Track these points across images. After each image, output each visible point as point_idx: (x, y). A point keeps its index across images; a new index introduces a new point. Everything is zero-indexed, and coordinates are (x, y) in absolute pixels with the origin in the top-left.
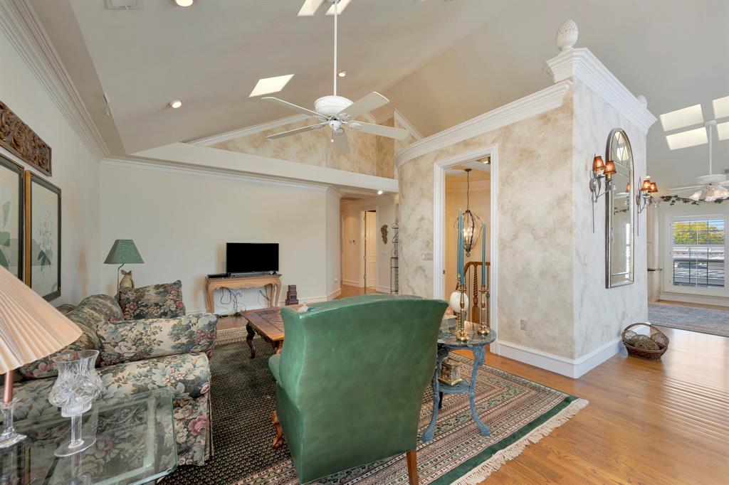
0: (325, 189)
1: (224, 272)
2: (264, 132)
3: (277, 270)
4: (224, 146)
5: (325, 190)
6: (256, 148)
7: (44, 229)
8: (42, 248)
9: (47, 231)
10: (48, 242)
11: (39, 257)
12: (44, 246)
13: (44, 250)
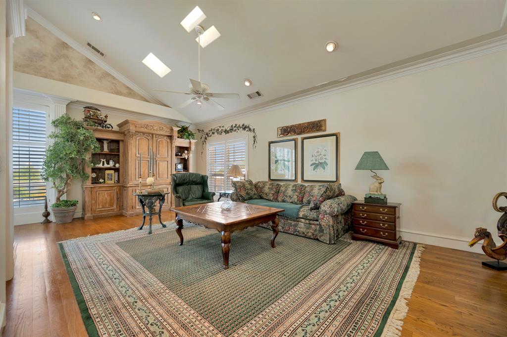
7: (316, 154)
8: (314, 162)
9: (320, 155)
10: (321, 159)
11: (311, 165)
12: (316, 160)
13: (317, 162)
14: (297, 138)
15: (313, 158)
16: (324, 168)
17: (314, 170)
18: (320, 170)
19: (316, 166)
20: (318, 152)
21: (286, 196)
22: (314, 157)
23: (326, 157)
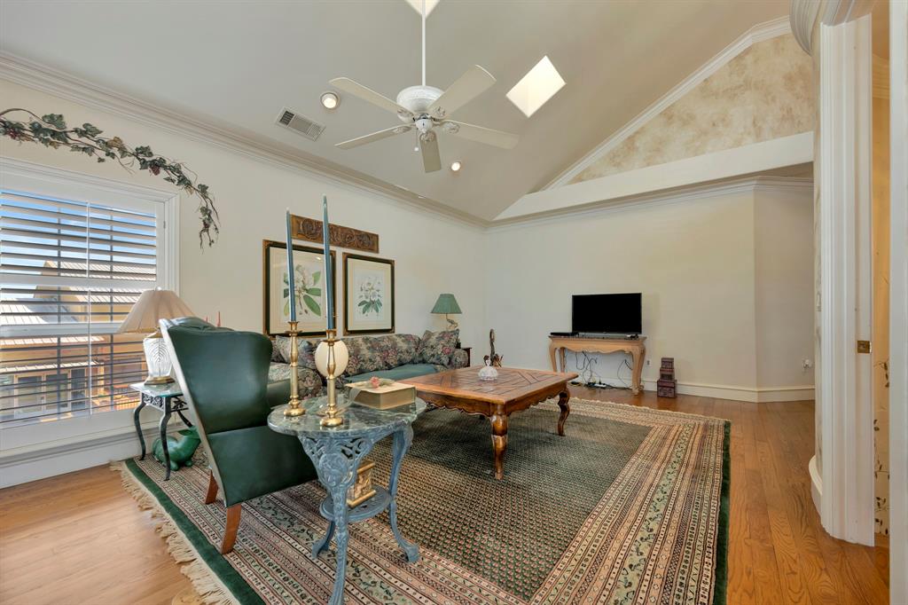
0: (750, 186)
1: (569, 329)
2: (629, 138)
3: (640, 332)
4: (579, 179)
5: (752, 188)
6: (618, 165)
7: (367, 287)
8: (364, 299)
9: (372, 288)
10: (374, 296)
11: (360, 305)
12: (367, 298)
13: (368, 300)
14: (335, 252)
15: (363, 293)
16: (377, 311)
17: (364, 313)
18: (372, 312)
19: (368, 305)
20: (369, 284)
21: (363, 361)
22: (364, 291)
23: (379, 293)
